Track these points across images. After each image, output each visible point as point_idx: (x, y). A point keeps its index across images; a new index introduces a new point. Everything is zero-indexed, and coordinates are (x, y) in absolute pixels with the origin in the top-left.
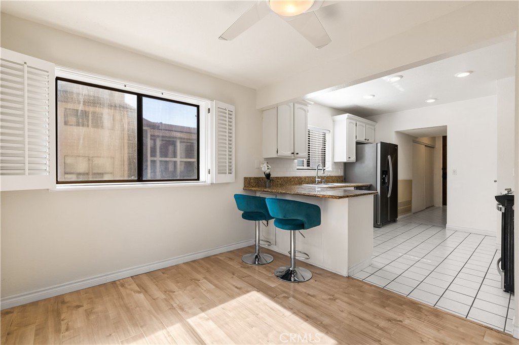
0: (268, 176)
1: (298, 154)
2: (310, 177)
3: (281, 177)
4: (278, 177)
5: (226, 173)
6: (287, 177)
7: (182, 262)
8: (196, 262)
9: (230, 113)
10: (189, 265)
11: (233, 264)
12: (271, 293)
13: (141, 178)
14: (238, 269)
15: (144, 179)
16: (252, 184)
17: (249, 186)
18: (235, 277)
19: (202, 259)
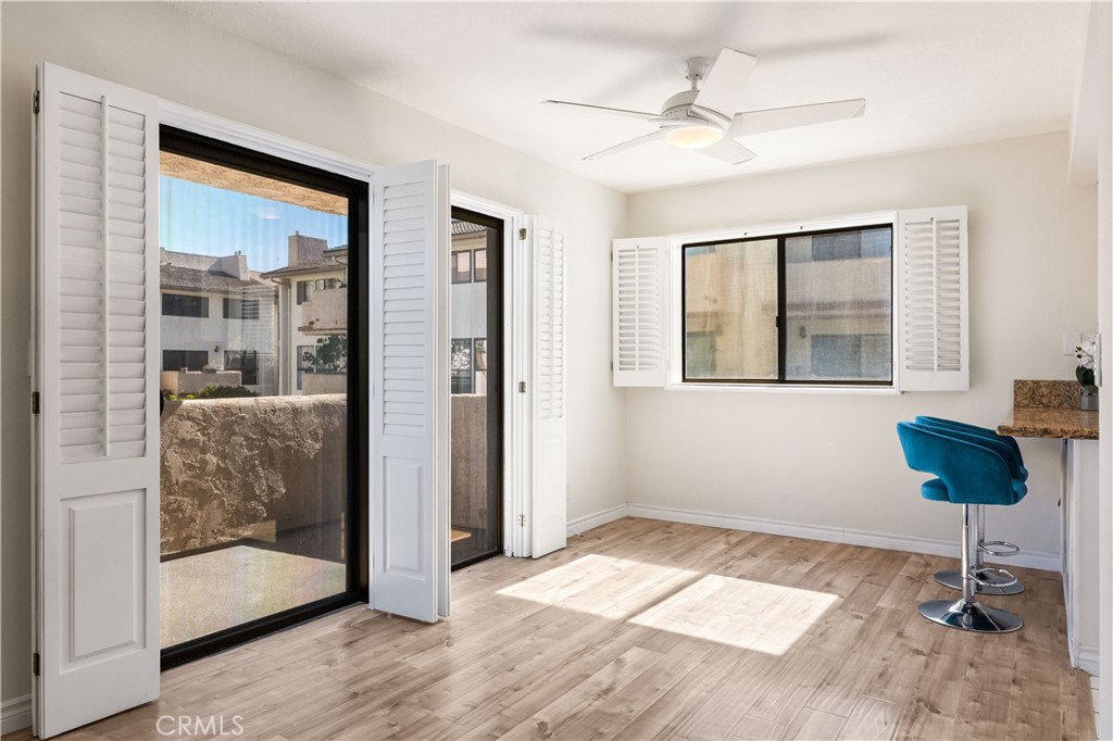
5: (932, 369)
7: (839, 540)
8: (863, 548)
9: (946, 226)
10: (844, 546)
11: (908, 569)
12: (852, 606)
13: (784, 377)
14: (894, 576)
15: (788, 378)
16: (1044, 401)
17: (1031, 405)
18: (861, 578)
19: (879, 550)
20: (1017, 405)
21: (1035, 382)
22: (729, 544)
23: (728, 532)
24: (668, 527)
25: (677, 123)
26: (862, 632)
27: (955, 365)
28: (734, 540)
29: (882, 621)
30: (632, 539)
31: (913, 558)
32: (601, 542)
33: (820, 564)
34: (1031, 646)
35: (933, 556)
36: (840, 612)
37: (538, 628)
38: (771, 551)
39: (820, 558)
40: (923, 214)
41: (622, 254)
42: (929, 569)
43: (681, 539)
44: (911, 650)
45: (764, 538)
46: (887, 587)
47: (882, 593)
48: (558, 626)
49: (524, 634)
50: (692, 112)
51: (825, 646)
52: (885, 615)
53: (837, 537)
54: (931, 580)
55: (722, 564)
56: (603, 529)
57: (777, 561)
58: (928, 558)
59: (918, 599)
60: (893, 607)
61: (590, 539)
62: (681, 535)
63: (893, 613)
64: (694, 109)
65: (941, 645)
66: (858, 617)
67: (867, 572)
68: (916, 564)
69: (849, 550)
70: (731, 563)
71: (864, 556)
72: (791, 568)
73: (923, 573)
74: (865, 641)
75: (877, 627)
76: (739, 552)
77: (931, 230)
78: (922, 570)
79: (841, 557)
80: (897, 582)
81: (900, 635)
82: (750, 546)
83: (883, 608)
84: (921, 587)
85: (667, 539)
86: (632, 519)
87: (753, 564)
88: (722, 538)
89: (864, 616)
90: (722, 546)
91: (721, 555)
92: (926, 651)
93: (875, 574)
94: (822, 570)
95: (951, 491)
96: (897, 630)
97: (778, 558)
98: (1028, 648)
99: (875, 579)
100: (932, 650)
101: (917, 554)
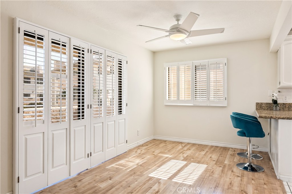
7: (211, 145)
8: (217, 147)
10: (212, 146)
11: (230, 152)
12: (218, 163)
14: (227, 154)
16: (264, 108)
17: (260, 109)
18: (219, 155)
19: (221, 147)
20: (257, 109)
21: (261, 103)
22: (182, 146)
23: (181, 143)
24: (165, 142)
25: (174, 33)
26: (222, 171)
28: (183, 145)
29: (227, 167)
30: (156, 146)
31: (231, 149)
32: (148, 147)
33: (207, 152)
34: (266, 173)
35: (235, 148)
36: (215, 165)
37: (135, 173)
38: (194, 148)
39: (207, 150)
42: (235, 152)
43: (169, 145)
44: (236, 176)
45: (191, 144)
46: (226, 158)
47: (225, 159)
48: (140, 172)
49: (131, 175)
51: (214, 176)
52: (227, 166)
53: (210, 143)
54: (237, 155)
55: (182, 152)
56: (148, 143)
57: (196, 151)
58: (234, 149)
59: (234, 161)
60: (229, 163)
61: (145, 146)
62: (169, 144)
63: (229, 165)
64: (179, 29)
65: (243, 174)
66: (220, 167)
67: (220, 154)
68: (232, 151)
69: (214, 147)
70: (184, 152)
71: (218, 149)
72: (200, 153)
73: (234, 153)
74: (224, 173)
75: (226, 170)
76: (185, 148)
78: (233, 152)
79: (212, 149)
80: (228, 156)
81: (232, 171)
82: (188, 146)
83: (226, 164)
84: (234, 157)
85: (166, 145)
86: (155, 140)
87: (190, 152)
88: (180, 145)
89: (222, 166)
90: (181, 147)
91: (181, 150)
92: (240, 176)
93: (222, 154)
94: (208, 153)
96: (231, 170)
97: (196, 150)
98: (266, 174)
99: (222, 155)
100: (242, 175)
101: (231, 148)
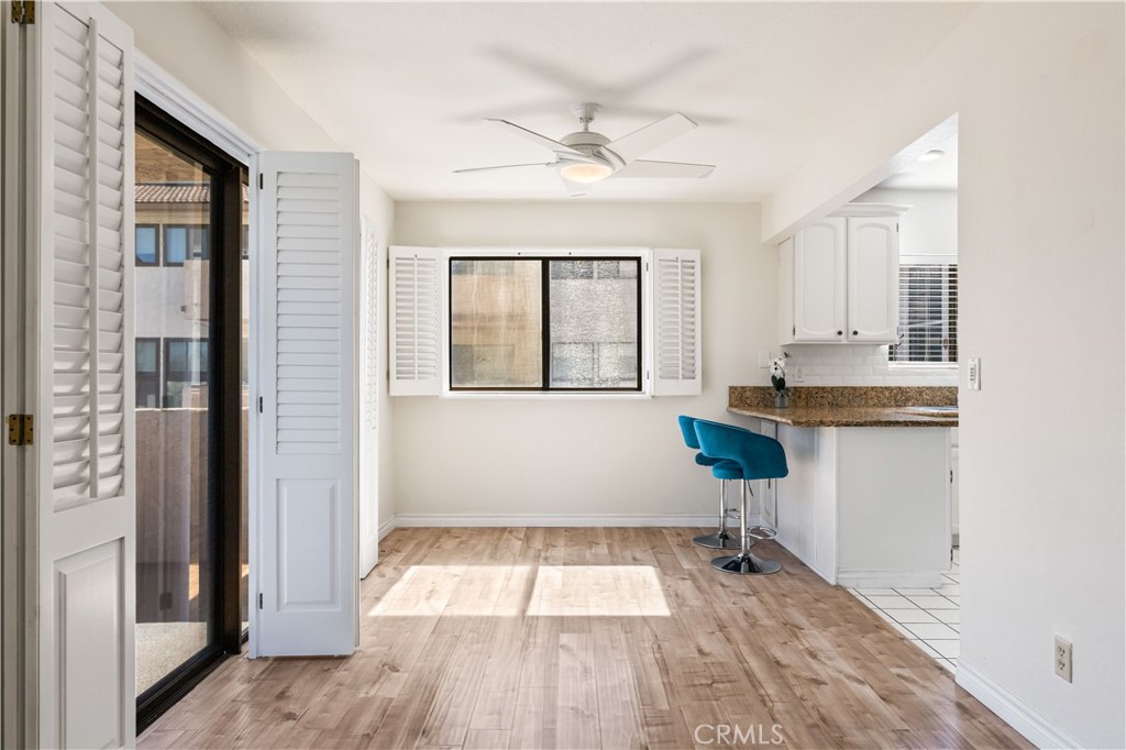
0: (779, 383)
1: (855, 333)
2: (940, 388)
3: (832, 388)
4: (824, 388)
5: (678, 378)
6: (854, 389)
8: (623, 529)
9: (688, 264)
10: (609, 530)
11: (671, 539)
12: (670, 572)
13: (548, 384)
14: (669, 546)
15: (551, 386)
16: (748, 402)
17: (740, 405)
18: (651, 551)
19: (636, 528)
20: (731, 405)
21: (743, 388)
25: (588, 160)
26: (699, 588)
27: (691, 375)
28: (520, 535)
36: (667, 578)
39: (604, 541)
40: (671, 254)
41: (399, 261)
42: (684, 537)
46: (674, 554)
47: (676, 559)
50: (599, 152)
52: (697, 573)
53: (601, 521)
54: (694, 544)
56: (389, 542)
57: (576, 547)
58: (674, 530)
59: (703, 559)
61: (391, 553)
63: (701, 571)
64: (603, 150)
67: (648, 546)
68: (672, 535)
69: (616, 532)
71: (633, 535)
73: (684, 541)
77: (677, 267)
79: (616, 537)
80: (676, 550)
81: (723, 585)
84: (695, 551)
90: (518, 542)
92: (750, 593)
93: (656, 547)
94: (617, 550)
95: (745, 473)
97: (573, 546)
99: (659, 550)
100: (753, 591)
101: (663, 528)
